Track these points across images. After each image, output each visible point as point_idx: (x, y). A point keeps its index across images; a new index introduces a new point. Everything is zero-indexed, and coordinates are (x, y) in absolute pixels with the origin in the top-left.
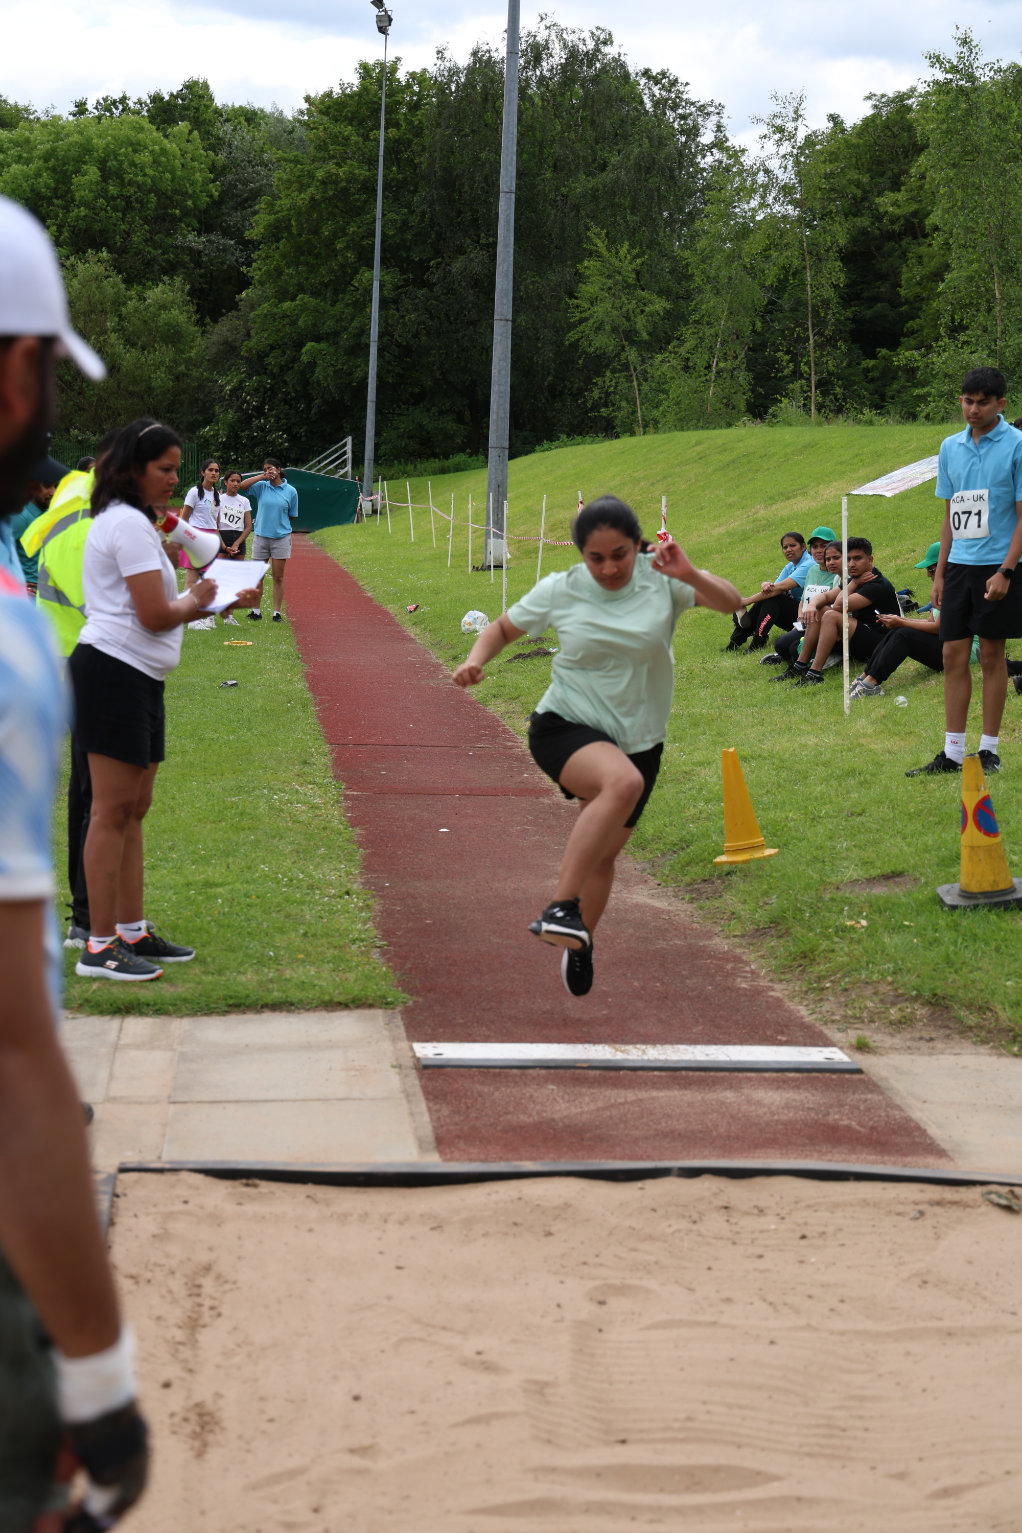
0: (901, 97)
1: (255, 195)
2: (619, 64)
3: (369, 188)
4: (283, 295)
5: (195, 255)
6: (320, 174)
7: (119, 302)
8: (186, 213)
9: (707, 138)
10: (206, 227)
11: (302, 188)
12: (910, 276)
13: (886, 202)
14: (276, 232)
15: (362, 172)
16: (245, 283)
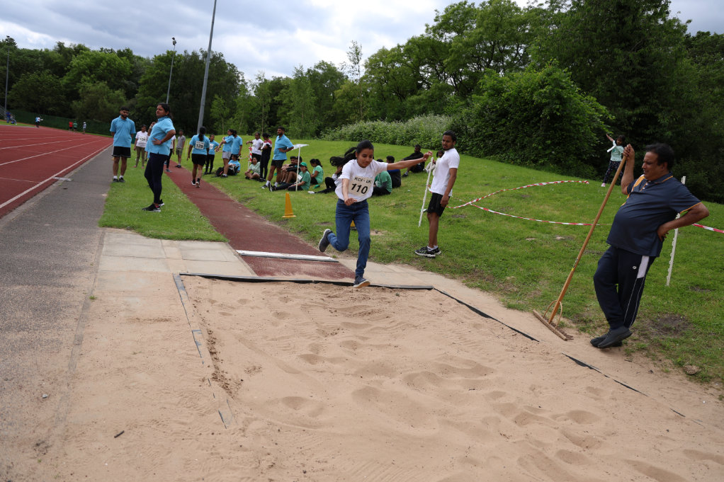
0: (279, 78)
1: (140, 74)
2: (224, 61)
3: (168, 77)
4: (145, 96)
5: (126, 85)
6: (156, 72)
7: (107, 92)
8: (124, 75)
9: (241, 79)
10: (128, 80)
11: (152, 74)
12: (279, 113)
13: (275, 98)
14: (145, 82)
15: (166, 73)
16: (137, 92)
